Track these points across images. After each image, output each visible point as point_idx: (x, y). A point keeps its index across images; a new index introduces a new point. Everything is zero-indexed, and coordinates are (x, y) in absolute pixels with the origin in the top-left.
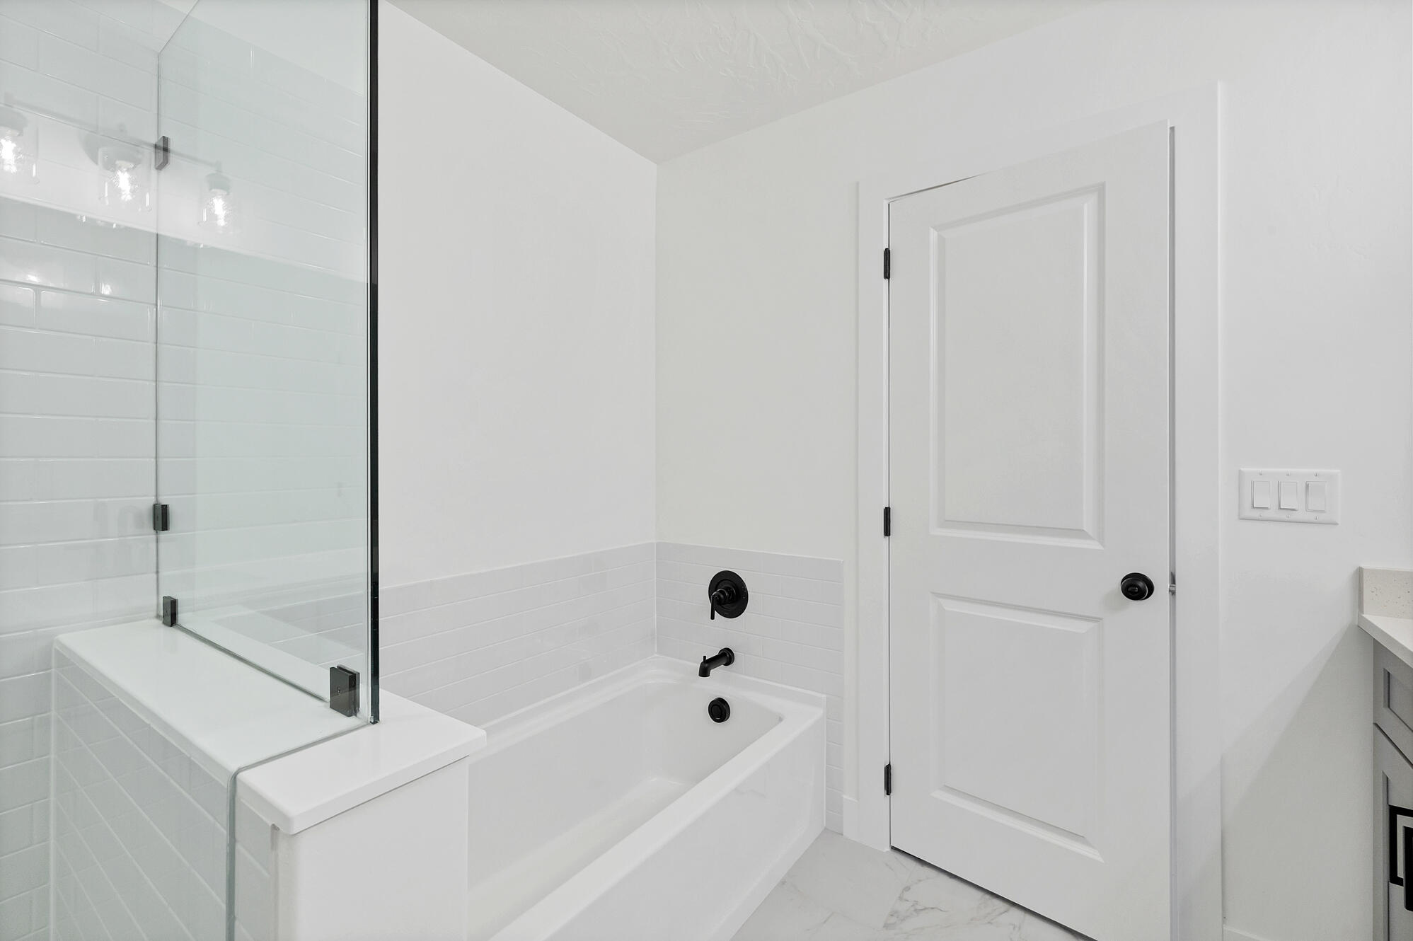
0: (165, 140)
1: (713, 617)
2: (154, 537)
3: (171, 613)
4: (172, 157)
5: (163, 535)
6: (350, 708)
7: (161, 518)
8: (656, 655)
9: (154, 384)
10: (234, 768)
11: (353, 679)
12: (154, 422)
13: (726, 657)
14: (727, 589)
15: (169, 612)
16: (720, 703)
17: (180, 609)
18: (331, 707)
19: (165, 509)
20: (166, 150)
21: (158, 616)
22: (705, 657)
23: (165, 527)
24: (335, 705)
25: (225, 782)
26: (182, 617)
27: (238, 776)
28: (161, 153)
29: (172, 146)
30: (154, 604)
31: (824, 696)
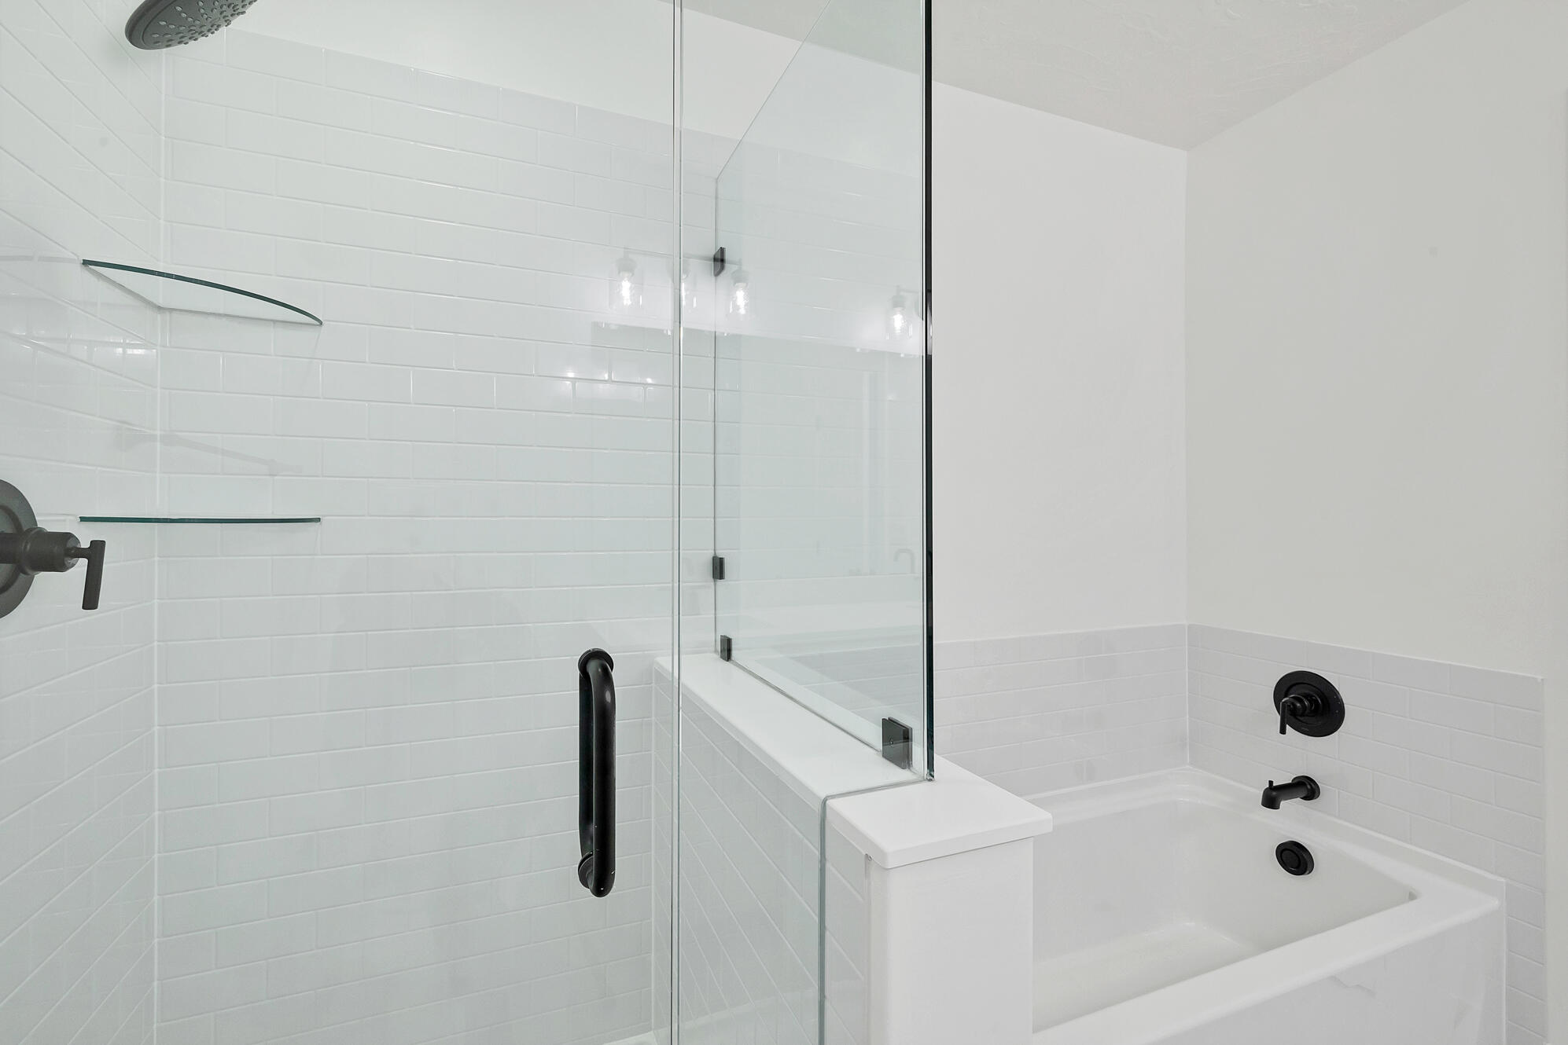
0: (722, 250)
1: (1283, 731)
2: (713, 583)
3: (727, 650)
4: (727, 265)
5: (720, 582)
6: (903, 759)
7: (718, 568)
8: (1188, 767)
9: (713, 456)
10: (823, 796)
11: (906, 735)
12: (713, 488)
13: (1306, 788)
14: (1307, 696)
15: (726, 648)
16: (1295, 849)
17: (734, 646)
18: (884, 756)
19: (721, 561)
20: (722, 261)
21: (716, 651)
22: (1271, 783)
23: (721, 577)
24: (887, 756)
25: (817, 808)
26: (734, 653)
27: (827, 802)
28: (719, 264)
29: (727, 257)
30: (713, 641)
31: (1503, 880)
